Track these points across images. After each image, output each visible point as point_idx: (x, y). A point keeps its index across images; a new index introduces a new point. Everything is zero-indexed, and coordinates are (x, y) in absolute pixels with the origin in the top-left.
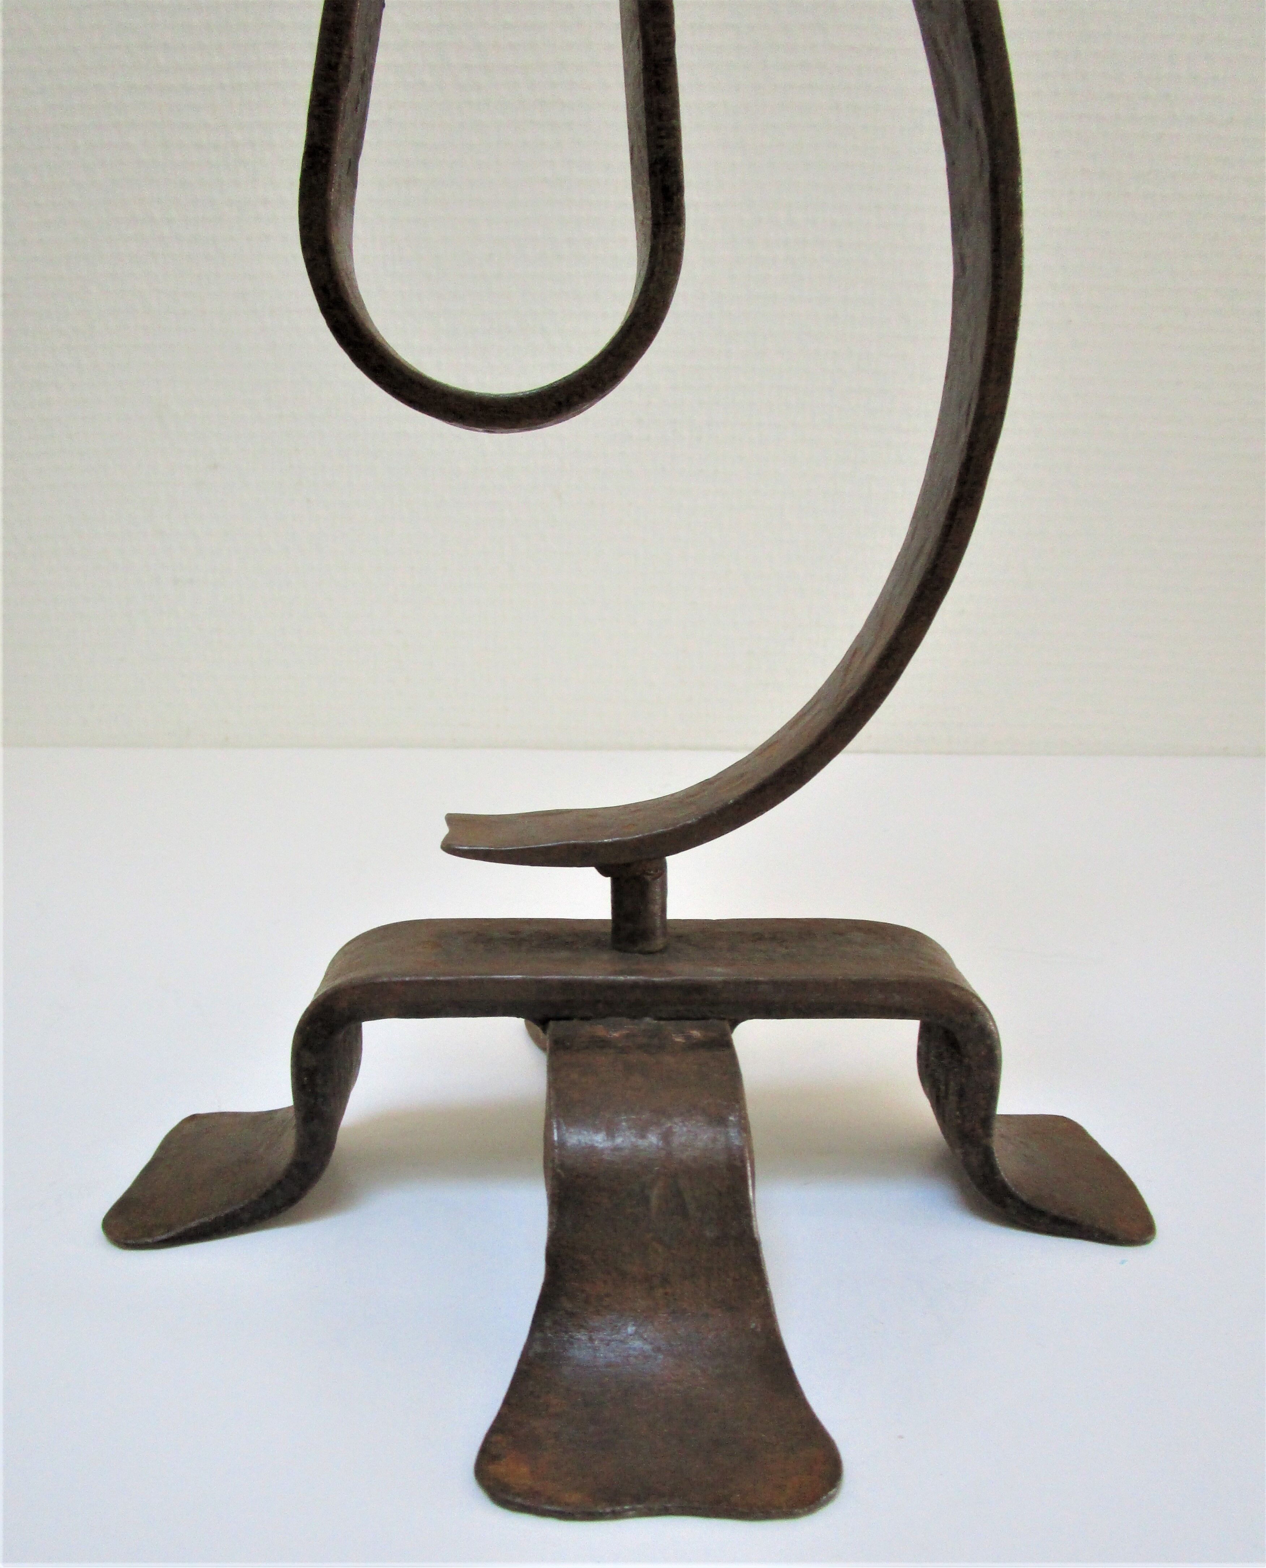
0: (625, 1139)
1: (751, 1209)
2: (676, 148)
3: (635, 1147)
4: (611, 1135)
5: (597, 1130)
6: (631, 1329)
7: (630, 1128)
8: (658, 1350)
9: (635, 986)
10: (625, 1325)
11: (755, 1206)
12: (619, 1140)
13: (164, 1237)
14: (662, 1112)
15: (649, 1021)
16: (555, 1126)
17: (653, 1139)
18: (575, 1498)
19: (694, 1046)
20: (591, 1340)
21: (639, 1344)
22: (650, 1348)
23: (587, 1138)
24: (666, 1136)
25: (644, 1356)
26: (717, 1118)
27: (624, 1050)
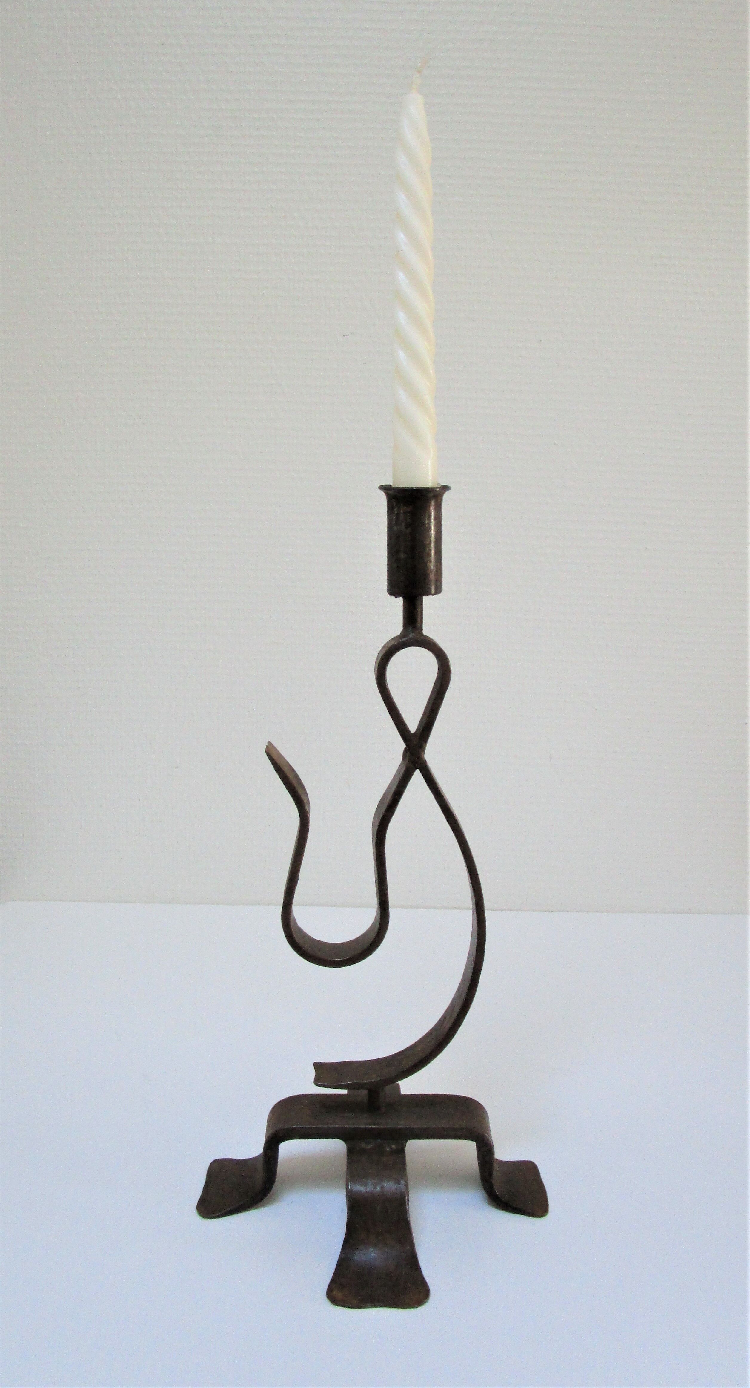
0: (370, 1188)
1: (407, 1212)
3: (373, 1192)
4: (366, 1186)
5: (362, 1186)
7: (371, 1185)
8: (380, 1257)
9: (374, 1129)
10: (370, 1249)
11: (409, 1210)
12: (368, 1189)
13: (219, 1214)
14: (381, 1179)
15: (380, 1141)
16: (349, 1183)
17: (378, 1188)
18: (354, 1302)
19: (393, 1151)
20: (360, 1254)
21: (373, 1255)
22: (376, 1255)
23: (359, 1188)
24: (382, 1188)
25: (375, 1259)
26: (398, 1182)
27: (370, 1155)
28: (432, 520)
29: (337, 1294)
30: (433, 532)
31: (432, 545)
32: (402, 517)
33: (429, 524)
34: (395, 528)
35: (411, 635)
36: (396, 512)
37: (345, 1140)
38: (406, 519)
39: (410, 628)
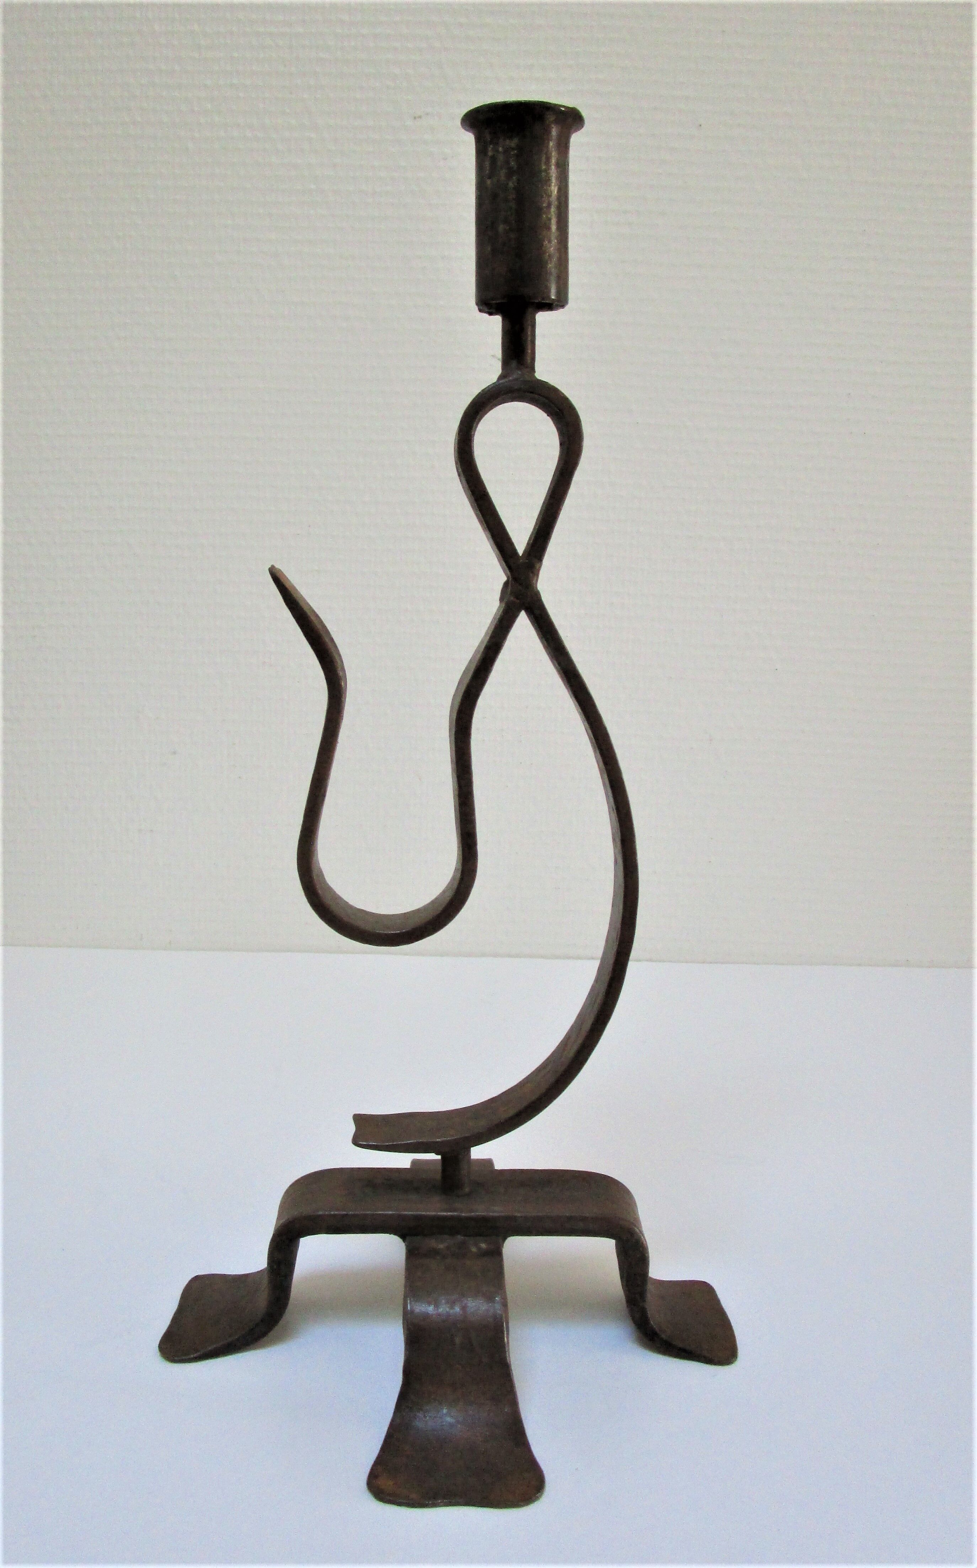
0: (443, 1309)
1: (505, 1348)
2: (474, 828)
3: (448, 1315)
4: (437, 1306)
5: (429, 1304)
6: (445, 1411)
7: (446, 1303)
8: (458, 1422)
9: (452, 1218)
10: (443, 1409)
11: (508, 1346)
12: (441, 1310)
13: (195, 1355)
14: (463, 1295)
15: (460, 1238)
16: (409, 1302)
17: (457, 1309)
18: (414, 1496)
19: (482, 1254)
20: (425, 1417)
21: (449, 1419)
22: (454, 1421)
23: (425, 1308)
24: (464, 1308)
25: (451, 1425)
26: (490, 1299)
27: (444, 1257)
28: (553, 167)
29: (386, 1483)
30: (554, 189)
31: (553, 210)
32: (501, 158)
33: (547, 171)
34: (489, 182)
35: (516, 374)
36: (490, 154)
37: (403, 1237)
38: (508, 162)
39: (514, 364)
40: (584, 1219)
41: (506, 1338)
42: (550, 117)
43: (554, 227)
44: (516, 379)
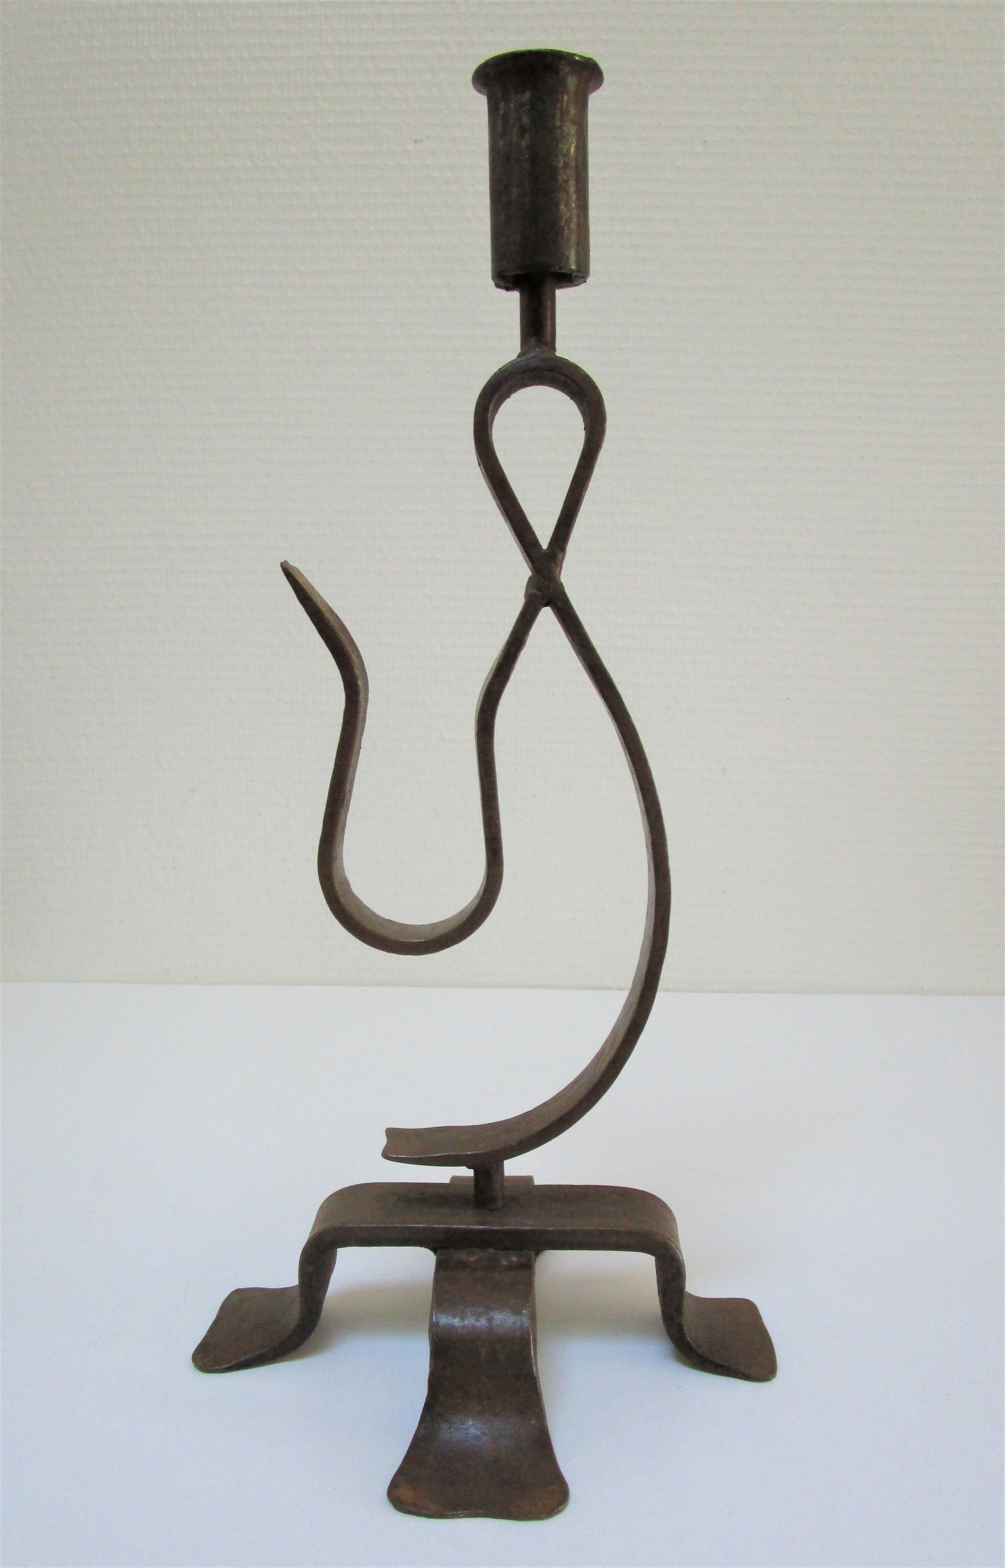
0: (470, 1321)
1: (531, 1360)
2: (499, 831)
3: (474, 1327)
4: (463, 1319)
5: (454, 1316)
6: (471, 1423)
8: (484, 1434)
9: (483, 1231)
10: (468, 1420)
11: (536, 1359)
12: (466, 1322)
13: (227, 1366)
14: (489, 1308)
15: (492, 1250)
17: (483, 1322)
18: (435, 1508)
19: (511, 1268)
20: (450, 1428)
21: (473, 1430)
22: (479, 1431)
23: (451, 1321)
25: (476, 1437)
26: (517, 1312)
27: (475, 1269)
29: (407, 1494)
31: (571, 170)
32: (513, 114)
34: (501, 143)
35: (535, 352)
36: (502, 112)
37: (434, 1250)
38: (520, 119)
39: (533, 341)
40: (618, 1233)
41: (532, 1351)
42: (565, 69)
43: (572, 189)
44: (534, 357)
